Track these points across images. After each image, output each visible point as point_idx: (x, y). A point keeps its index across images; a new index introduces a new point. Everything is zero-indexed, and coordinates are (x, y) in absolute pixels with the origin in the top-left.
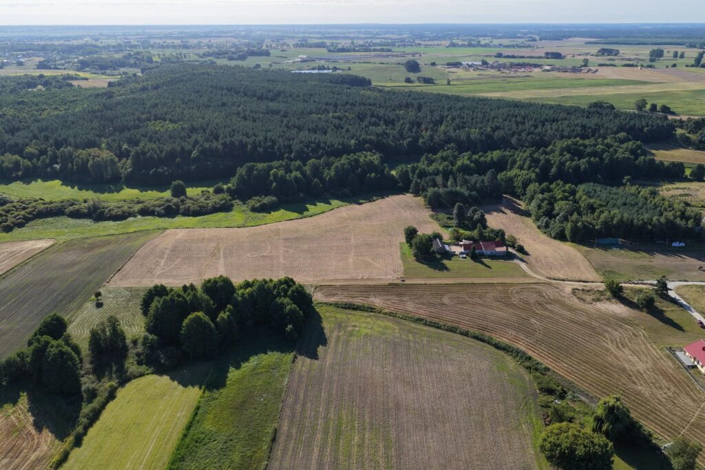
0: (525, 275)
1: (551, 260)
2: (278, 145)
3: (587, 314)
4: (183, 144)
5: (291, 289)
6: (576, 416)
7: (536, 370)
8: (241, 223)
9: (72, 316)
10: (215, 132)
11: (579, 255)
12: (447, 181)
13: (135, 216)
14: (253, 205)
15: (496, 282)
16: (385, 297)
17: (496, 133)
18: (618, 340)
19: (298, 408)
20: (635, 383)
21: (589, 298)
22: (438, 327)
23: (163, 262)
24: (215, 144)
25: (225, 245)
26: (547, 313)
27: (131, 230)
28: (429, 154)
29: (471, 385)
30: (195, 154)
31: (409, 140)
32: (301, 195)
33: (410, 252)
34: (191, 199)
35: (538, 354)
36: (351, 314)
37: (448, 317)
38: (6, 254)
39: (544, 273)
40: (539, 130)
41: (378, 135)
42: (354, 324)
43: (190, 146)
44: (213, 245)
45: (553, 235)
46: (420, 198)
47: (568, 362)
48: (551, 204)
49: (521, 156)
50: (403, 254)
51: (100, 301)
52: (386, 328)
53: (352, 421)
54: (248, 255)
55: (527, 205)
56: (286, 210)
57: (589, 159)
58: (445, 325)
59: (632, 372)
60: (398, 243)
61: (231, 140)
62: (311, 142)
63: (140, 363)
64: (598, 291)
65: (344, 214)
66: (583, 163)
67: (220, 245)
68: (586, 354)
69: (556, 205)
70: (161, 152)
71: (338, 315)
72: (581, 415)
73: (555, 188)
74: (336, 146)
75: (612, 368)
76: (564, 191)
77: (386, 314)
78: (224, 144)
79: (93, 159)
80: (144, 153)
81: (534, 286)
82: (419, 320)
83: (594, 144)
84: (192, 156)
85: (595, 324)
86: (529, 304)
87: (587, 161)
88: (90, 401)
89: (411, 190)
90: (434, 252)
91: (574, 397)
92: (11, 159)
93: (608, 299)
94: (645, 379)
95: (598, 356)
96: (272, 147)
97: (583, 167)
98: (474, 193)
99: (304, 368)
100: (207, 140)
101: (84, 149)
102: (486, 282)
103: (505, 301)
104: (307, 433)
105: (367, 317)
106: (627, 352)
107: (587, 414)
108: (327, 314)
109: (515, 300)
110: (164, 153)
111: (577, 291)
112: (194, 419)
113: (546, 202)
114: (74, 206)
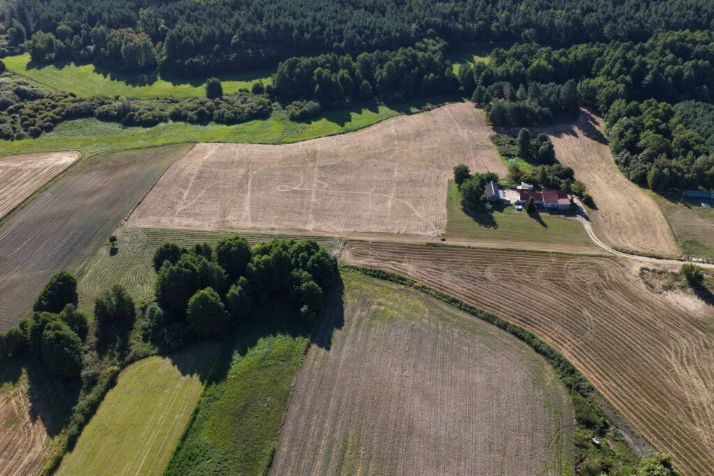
0: (589, 243)
1: (623, 219)
2: (327, 29)
3: (652, 307)
4: (223, 25)
5: (313, 257)
6: (614, 464)
7: (578, 389)
8: (277, 136)
9: (86, 265)
10: (259, 9)
11: (658, 212)
12: (517, 90)
13: (166, 121)
14: (293, 113)
15: (551, 251)
16: (421, 263)
17: (587, 17)
18: (684, 352)
19: (303, 419)
20: (693, 422)
21: (659, 284)
22: (473, 314)
23: (186, 193)
24: (258, 27)
25: (255, 173)
26: (605, 303)
27: (160, 141)
28: (500, 48)
29: (499, 406)
30: (235, 39)
31: (480, 23)
32: (347, 100)
33: (458, 198)
34: (226, 101)
35: (583, 364)
36: (378, 285)
37: (489, 298)
38: (29, 172)
39: (611, 240)
40: (640, 14)
41: (444, 16)
42: (380, 300)
43: (231, 30)
44: (242, 171)
45: (631, 177)
46: (482, 110)
47: (618, 381)
48: (637, 132)
49: (613, 53)
50: (450, 199)
51: (115, 247)
52: (416, 309)
53: (359, 445)
54: (278, 188)
55: (608, 127)
56: (329, 119)
57: (697, 63)
58: (482, 312)
59: (693, 403)
60: (446, 180)
61: (275, 23)
62: (365, 28)
63: (145, 340)
64: (673, 273)
65: (392, 130)
66: (687, 67)
67: (250, 172)
68: (641, 370)
69: (642, 135)
70: (199, 35)
71: (364, 287)
72: (620, 463)
73: (646, 109)
74: (393, 34)
75: (669, 396)
76: (656, 116)
77: (417, 288)
78: (268, 27)
79: (126, 43)
80: (180, 38)
81: (595, 261)
82: (453, 302)
83: (706, 40)
84: (233, 41)
85: (661, 325)
86: (584, 287)
87: (693, 66)
88: (89, 391)
89: (473, 98)
90: (485, 201)
91: (616, 435)
92: (43, 38)
93: (682, 288)
94: (707, 417)
95: (655, 376)
96: (321, 33)
97: (686, 74)
98: (546, 109)
99: (316, 363)
100: (250, 21)
101: (117, 29)
102: (539, 249)
103: (557, 279)
104: (307, 458)
105: (395, 291)
106: (693, 372)
107: (627, 461)
108: (354, 283)
109: (569, 280)
110: (201, 37)
111: (646, 272)
112: (190, 427)
113: (630, 131)
114: (104, 106)
